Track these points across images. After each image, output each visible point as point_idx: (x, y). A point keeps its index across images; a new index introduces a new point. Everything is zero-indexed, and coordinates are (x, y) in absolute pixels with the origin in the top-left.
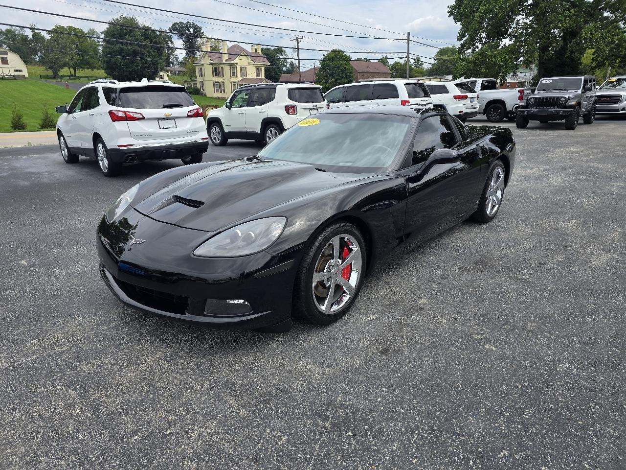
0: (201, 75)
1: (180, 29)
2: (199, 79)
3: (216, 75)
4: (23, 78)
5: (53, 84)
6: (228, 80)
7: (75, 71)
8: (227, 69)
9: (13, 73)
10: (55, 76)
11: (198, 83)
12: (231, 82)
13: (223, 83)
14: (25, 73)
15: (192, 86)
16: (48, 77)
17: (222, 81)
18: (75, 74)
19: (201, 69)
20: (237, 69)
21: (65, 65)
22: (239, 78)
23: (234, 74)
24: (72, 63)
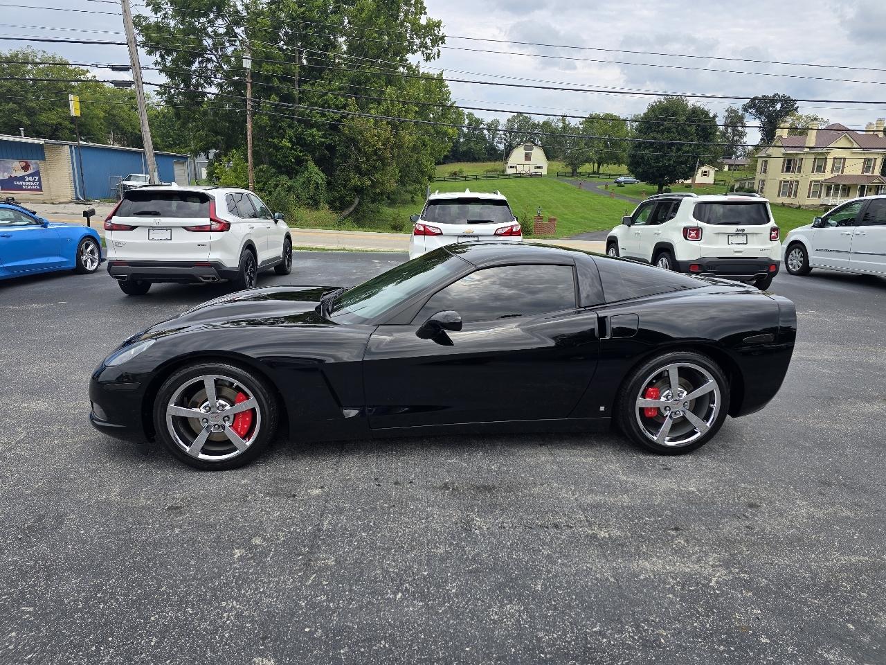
0: (765, 171)
1: (760, 106)
2: (759, 176)
3: (788, 170)
4: (541, 176)
5: (568, 183)
6: (807, 176)
7: (599, 167)
8: (808, 163)
9: (533, 171)
10: (574, 173)
11: (756, 182)
12: (811, 182)
13: (797, 182)
14: (544, 171)
15: (746, 187)
16: (565, 174)
17: (795, 179)
18: (598, 170)
19: (766, 161)
20: (826, 162)
21: (588, 160)
22: (828, 175)
23: (820, 169)
24: (595, 158)
